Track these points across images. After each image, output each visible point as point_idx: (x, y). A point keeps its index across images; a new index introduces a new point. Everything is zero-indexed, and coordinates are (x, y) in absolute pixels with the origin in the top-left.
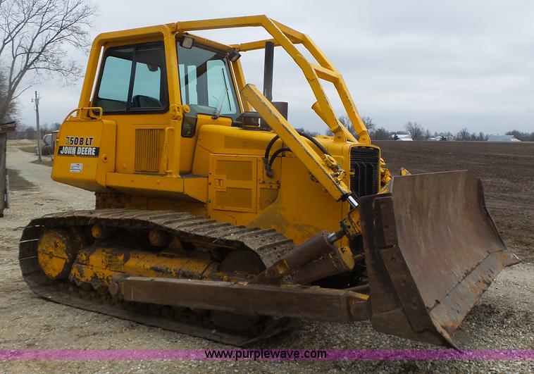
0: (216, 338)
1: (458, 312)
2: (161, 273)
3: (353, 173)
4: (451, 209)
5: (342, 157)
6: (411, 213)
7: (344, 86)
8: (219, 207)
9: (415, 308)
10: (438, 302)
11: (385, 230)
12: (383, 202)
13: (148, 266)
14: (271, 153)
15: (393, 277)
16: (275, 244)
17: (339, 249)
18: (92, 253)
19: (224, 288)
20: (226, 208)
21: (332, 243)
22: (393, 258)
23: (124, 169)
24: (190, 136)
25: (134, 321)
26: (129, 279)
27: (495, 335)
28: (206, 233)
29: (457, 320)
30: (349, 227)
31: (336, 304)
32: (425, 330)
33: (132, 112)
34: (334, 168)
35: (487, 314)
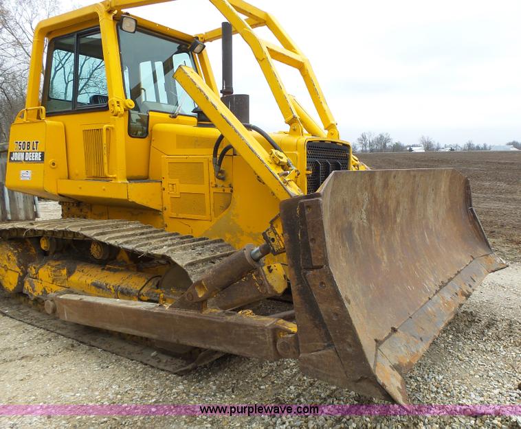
0: (153, 363)
1: (421, 339)
2: (101, 290)
3: (310, 172)
4: (430, 212)
5: (297, 153)
6: (368, 219)
7: (310, 72)
8: (174, 215)
9: (349, 350)
10: (394, 330)
11: (311, 244)
12: (308, 207)
13: (89, 282)
14: (220, 151)
15: (322, 308)
16: (214, 258)
17: (265, 268)
18: (41, 267)
19: (146, 312)
20: (181, 216)
21: (257, 260)
22: (322, 283)
23: (77, 175)
24: (142, 137)
25: (77, 340)
26: (61, 297)
27: (473, 350)
28: (134, 246)
29: (418, 351)
30: (273, 240)
31: (261, 337)
32: (362, 379)
33: (78, 110)
34: (285, 167)
35: (467, 323)
